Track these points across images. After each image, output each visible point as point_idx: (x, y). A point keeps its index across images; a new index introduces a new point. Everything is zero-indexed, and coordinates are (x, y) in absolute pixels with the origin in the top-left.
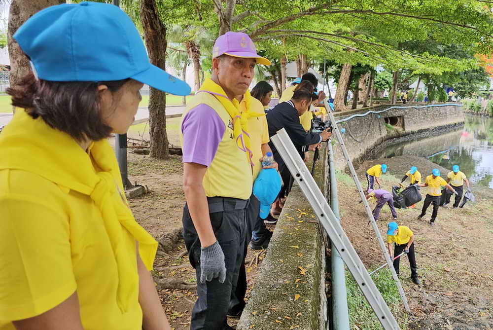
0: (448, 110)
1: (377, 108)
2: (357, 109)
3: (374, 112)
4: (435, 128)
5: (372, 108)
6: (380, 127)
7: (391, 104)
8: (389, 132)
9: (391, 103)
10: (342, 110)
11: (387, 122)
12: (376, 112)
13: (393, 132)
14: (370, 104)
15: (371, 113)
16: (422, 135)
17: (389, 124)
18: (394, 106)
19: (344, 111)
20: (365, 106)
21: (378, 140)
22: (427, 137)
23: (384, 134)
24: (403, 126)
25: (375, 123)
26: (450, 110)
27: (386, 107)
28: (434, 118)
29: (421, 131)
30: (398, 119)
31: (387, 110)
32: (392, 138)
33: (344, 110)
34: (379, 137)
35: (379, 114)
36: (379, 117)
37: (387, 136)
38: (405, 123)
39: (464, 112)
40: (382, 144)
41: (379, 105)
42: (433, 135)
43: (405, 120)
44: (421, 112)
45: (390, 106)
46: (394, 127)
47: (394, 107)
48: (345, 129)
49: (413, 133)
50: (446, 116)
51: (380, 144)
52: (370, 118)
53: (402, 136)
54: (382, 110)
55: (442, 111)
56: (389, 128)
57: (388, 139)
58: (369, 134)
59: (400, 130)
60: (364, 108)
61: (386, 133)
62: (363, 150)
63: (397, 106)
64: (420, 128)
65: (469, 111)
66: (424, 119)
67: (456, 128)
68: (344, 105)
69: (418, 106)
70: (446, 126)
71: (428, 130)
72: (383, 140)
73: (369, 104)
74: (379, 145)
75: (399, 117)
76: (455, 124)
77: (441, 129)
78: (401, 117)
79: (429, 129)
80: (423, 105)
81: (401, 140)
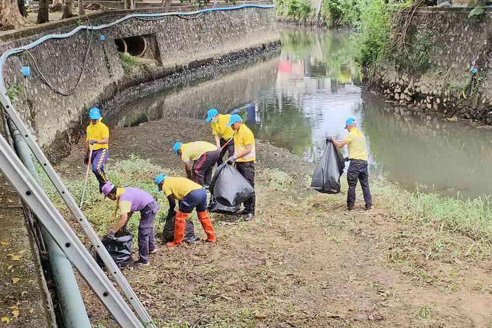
0: (246, 16)
1: (94, 19)
2: (51, 23)
3: (89, 28)
4: (225, 57)
5: (84, 20)
6: (107, 59)
7: (126, 9)
8: (127, 71)
9: (125, 6)
10: (16, 27)
11: (121, 49)
12: (95, 28)
13: (136, 71)
14: (78, 9)
15: (85, 30)
16: (200, 73)
17: (127, 54)
18: (132, 12)
19: (22, 29)
20: (68, 14)
21: (105, 90)
22: (210, 78)
23: (118, 74)
24: (157, 55)
25: (94, 51)
26: (251, 17)
27: (114, 15)
28: (220, 34)
29: (195, 65)
30: (145, 40)
31: (118, 21)
32: (136, 83)
33: (20, 25)
34: (108, 82)
35: (101, 31)
36: (102, 37)
37: (124, 78)
38: (161, 49)
39: (280, 21)
40: (116, 98)
41: (100, 11)
42: (221, 72)
43: (159, 41)
44: (191, 23)
45: (124, 13)
46: (138, 59)
47: (134, 15)
48: (28, 68)
49: (180, 70)
50: (244, 30)
51: (112, 97)
52: (83, 41)
53: (158, 78)
54: (108, 23)
55: (235, 20)
56: (126, 61)
57: (127, 86)
58: (83, 76)
59: (152, 64)
60: (65, 20)
61: (122, 74)
62: (75, 112)
63: (138, 12)
64: (194, 59)
65: (288, 18)
66: (200, 38)
67: (265, 54)
68: (20, 15)
69: (184, 11)
70: (246, 51)
71: (209, 61)
72: (117, 89)
73: (76, 11)
74: (110, 99)
75: (145, 36)
76: (264, 47)
77: (237, 58)
78: (151, 36)
79: (212, 59)
80: (193, 9)
81: (157, 85)
